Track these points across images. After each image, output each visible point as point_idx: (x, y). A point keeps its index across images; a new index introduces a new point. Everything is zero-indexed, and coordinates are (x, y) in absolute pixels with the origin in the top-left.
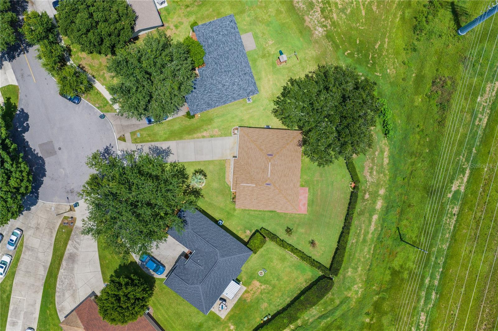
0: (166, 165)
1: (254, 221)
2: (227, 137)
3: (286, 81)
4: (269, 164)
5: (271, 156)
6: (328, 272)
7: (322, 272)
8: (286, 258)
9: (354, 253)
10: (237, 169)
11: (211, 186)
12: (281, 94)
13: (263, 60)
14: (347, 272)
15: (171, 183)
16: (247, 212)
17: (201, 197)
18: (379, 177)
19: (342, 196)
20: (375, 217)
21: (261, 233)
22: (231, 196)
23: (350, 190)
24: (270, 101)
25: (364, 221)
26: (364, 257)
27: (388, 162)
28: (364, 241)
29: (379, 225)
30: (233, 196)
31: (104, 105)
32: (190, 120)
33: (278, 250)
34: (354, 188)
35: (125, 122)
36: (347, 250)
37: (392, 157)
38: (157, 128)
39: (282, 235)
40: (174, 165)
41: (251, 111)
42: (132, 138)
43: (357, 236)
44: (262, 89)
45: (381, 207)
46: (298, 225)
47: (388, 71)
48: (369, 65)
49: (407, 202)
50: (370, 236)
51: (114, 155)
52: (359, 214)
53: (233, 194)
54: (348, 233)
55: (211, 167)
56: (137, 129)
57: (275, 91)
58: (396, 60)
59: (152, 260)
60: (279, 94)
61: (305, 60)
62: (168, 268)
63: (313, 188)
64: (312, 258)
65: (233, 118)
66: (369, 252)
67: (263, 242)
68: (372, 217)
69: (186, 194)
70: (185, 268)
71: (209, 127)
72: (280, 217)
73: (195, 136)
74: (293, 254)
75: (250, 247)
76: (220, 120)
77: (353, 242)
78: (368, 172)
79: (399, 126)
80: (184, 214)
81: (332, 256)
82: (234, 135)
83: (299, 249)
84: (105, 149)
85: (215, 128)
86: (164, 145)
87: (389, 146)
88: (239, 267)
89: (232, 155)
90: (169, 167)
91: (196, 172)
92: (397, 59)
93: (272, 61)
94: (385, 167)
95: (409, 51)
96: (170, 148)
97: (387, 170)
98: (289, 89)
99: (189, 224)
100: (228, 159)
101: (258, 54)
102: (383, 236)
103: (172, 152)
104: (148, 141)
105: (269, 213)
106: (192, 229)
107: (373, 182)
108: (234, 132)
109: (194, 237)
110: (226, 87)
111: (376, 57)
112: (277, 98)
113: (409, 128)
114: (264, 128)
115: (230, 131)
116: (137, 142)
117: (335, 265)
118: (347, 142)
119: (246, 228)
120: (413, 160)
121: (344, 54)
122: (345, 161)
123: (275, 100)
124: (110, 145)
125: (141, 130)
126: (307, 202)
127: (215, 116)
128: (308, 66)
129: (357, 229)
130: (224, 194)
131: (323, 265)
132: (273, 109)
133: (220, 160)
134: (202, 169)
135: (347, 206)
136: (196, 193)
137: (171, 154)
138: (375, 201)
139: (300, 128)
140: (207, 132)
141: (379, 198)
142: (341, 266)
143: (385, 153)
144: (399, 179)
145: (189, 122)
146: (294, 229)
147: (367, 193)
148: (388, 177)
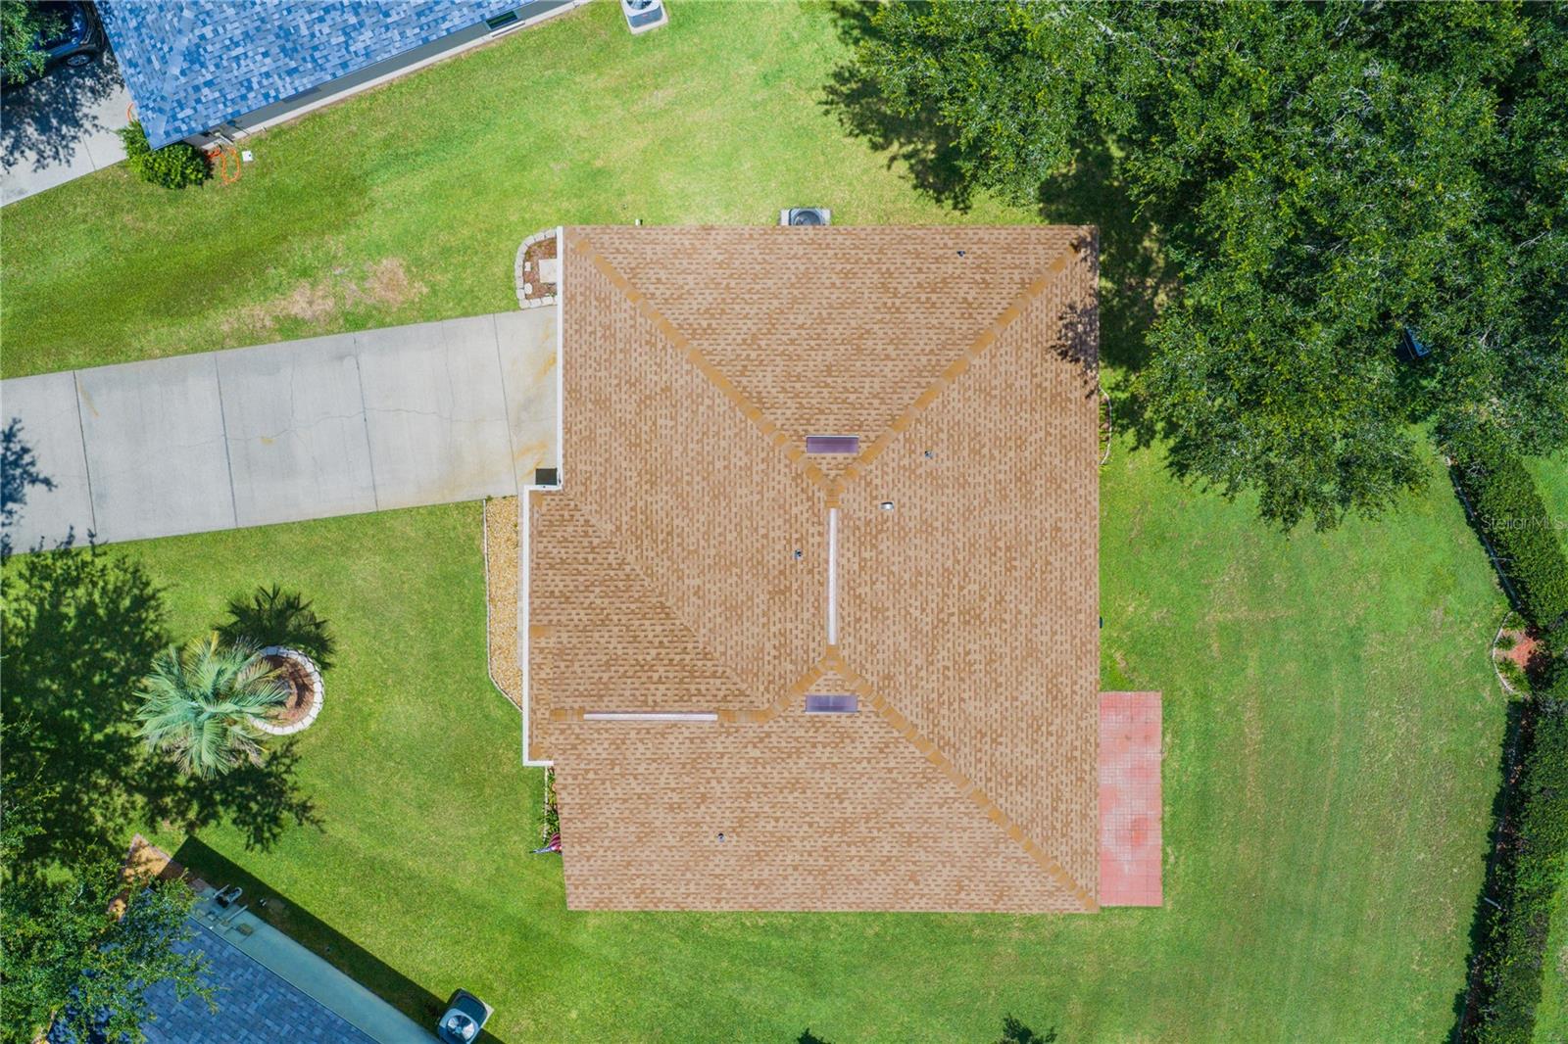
1: (732, 987)
2: (484, 322)
4: (821, 523)
5: (840, 456)
11: (373, 727)
17: (289, 818)
19: (1438, 742)
23: (1497, 690)
32: (173, 202)
34: (1532, 675)
41: (660, 98)
46: (1099, 1000)
55: (365, 571)
63: (1204, 696)
65: (520, 163)
69: (168, 800)
71: (334, 243)
72: (949, 943)
73: (222, 321)
76: (418, 183)
82: (536, 302)
85: (379, 249)
89: (530, 465)
96: (24, 437)
100: (496, 492)
103: (42, 469)
108: (530, 277)
115: (498, 271)
122: (1450, 460)
126: (1154, 813)
127: (374, 156)
130: (478, 785)
132: (839, 76)
133: (432, 510)
134: (288, 588)
135: (1483, 820)
136: (253, 787)
137: (28, 488)
140: (313, 286)
145: (171, 211)
146: (1068, 1035)
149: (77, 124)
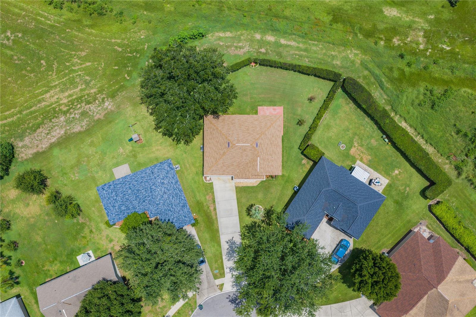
0: (244, 244)
1: (293, 157)
2: (214, 186)
3: (157, 133)
4: (237, 146)
5: (230, 144)
6: (338, 83)
7: (339, 89)
8: (327, 123)
9: (319, 59)
10: (244, 175)
11: (262, 199)
12: (170, 137)
13: (138, 157)
14: (337, 65)
15: (261, 238)
16: (285, 163)
17: (272, 209)
18: (244, 40)
19: (264, 74)
20: (283, 41)
21: (304, 150)
22: (270, 180)
23: (258, 67)
24: (177, 148)
25: (287, 52)
26: (322, 49)
27: (229, 33)
28: (306, 50)
29: (290, 37)
30: (270, 178)
31: (190, 306)
32: (200, 223)
33: (319, 132)
34: (256, 63)
35: (205, 285)
36: (315, 66)
37: (224, 29)
38: (209, 253)
39: (305, 129)
40: (243, 236)
41: (188, 165)
42: (220, 278)
43: (301, 57)
44: (166, 156)
45: (272, 37)
46: (294, 114)
47: (142, 37)
48: (138, 56)
49: (266, 12)
50: (301, 45)
51: (237, 294)
52: (281, 57)
53: (268, 178)
54: (299, 66)
55: (243, 200)
56: (211, 273)
57: (168, 144)
58: (132, 31)
59: (336, 252)
60: (170, 139)
61: (136, 117)
62: (343, 236)
63: (258, 101)
64: (325, 99)
65: (195, 182)
66: (316, 45)
67: (313, 147)
68: (283, 44)
69: (270, 223)
70: (342, 221)
71: (205, 204)
72: (288, 132)
73: (214, 217)
74: (322, 118)
75: (318, 159)
76: (198, 194)
77: (307, 60)
78: (240, 51)
79: (195, 24)
80: (290, 224)
81: (323, 80)
82: (212, 180)
83: (317, 112)
84: (232, 303)
85: (206, 198)
86: (225, 247)
87: (214, 32)
88: (339, 169)
89: (231, 181)
90: (245, 241)
91: (249, 214)
92: (130, 30)
93: (139, 147)
94: (234, 35)
95: (123, 18)
96: (227, 240)
97: (237, 32)
98: (164, 131)
99: (300, 218)
100: (235, 185)
101: (133, 162)
102: (300, 33)
103: (231, 238)
104: (222, 262)
105: (285, 143)
106: (304, 215)
107: (249, 46)
108: (209, 181)
109: (312, 213)
110: (166, 191)
111: (130, 50)
112: (174, 141)
113: (195, 14)
114: (203, 152)
115: (208, 185)
116: (224, 273)
117: (331, 77)
118: (212, 73)
119: (300, 164)
120: (226, 9)
121: (128, 80)
122: (231, 73)
123: (176, 143)
124: (227, 298)
125: (211, 270)
126: (272, 107)
127: (194, 199)
128: (142, 113)
129: (295, 58)
130: (269, 187)
131: (332, 88)
132: (185, 144)
133: (236, 192)
134: (246, 209)
135: (273, 69)
136: (269, 213)
137: (233, 240)
138: (267, 42)
139: (201, 117)
140: (210, 207)
141: (264, 39)
142: (331, 71)
143: (221, 35)
144: (245, 21)
146: (298, 118)
147: (260, 50)
148: (244, 32)
149: (190, 235)
